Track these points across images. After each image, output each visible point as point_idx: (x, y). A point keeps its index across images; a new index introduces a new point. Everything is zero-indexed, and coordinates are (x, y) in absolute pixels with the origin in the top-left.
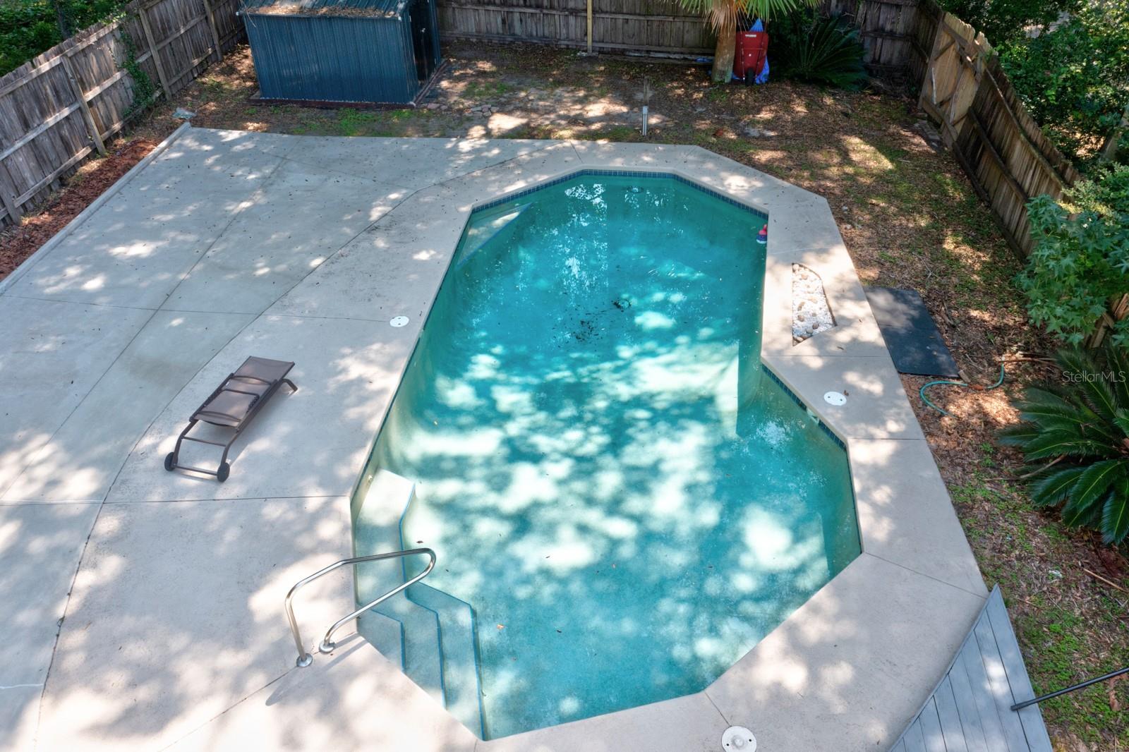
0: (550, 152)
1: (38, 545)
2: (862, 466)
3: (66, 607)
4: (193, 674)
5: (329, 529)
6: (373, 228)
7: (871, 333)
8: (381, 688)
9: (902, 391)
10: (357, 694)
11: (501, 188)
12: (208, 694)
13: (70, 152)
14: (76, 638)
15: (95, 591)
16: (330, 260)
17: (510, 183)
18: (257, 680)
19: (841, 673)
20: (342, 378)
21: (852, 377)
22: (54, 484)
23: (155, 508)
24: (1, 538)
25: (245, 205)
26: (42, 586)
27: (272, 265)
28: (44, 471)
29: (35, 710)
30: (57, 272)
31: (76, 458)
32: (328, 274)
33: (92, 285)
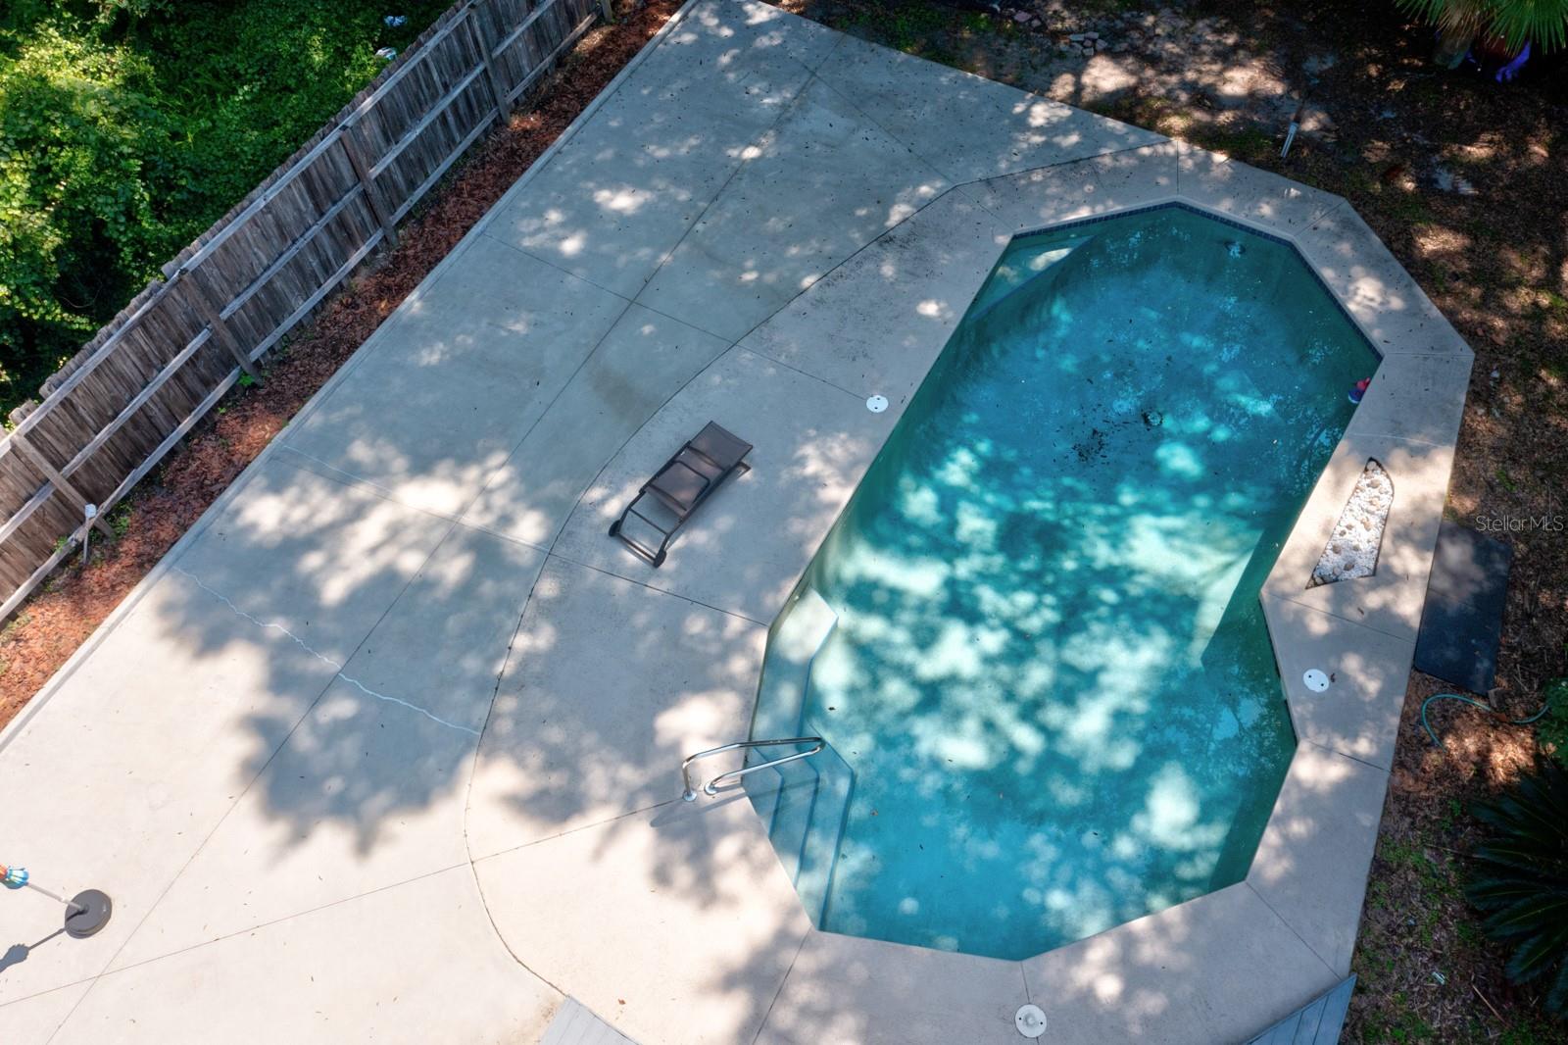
0: (1143, 159)
1: (488, 587)
2: (1297, 783)
3: (505, 667)
4: (596, 779)
5: (739, 665)
6: (885, 239)
7: (1410, 605)
8: (744, 853)
9: (1400, 701)
10: (726, 849)
11: (1059, 212)
12: (605, 801)
14: (507, 704)
15: (529, 658)
16: (826, 280)
17: (1074, 206)
18: (645, 802)
19: (1152, 1003)
20: (797, 471)
21: (1352, 664)
22: (506, 520)
23: (593, 576)
24: (455, 568)
25: (751, 153)
26: (488, 637)
27: (761, 268)
28: (499, 500)
29: (470, 764)
30: (539, 212)
31: (530, 492)
32: (819, 302)
33: (570, 246)
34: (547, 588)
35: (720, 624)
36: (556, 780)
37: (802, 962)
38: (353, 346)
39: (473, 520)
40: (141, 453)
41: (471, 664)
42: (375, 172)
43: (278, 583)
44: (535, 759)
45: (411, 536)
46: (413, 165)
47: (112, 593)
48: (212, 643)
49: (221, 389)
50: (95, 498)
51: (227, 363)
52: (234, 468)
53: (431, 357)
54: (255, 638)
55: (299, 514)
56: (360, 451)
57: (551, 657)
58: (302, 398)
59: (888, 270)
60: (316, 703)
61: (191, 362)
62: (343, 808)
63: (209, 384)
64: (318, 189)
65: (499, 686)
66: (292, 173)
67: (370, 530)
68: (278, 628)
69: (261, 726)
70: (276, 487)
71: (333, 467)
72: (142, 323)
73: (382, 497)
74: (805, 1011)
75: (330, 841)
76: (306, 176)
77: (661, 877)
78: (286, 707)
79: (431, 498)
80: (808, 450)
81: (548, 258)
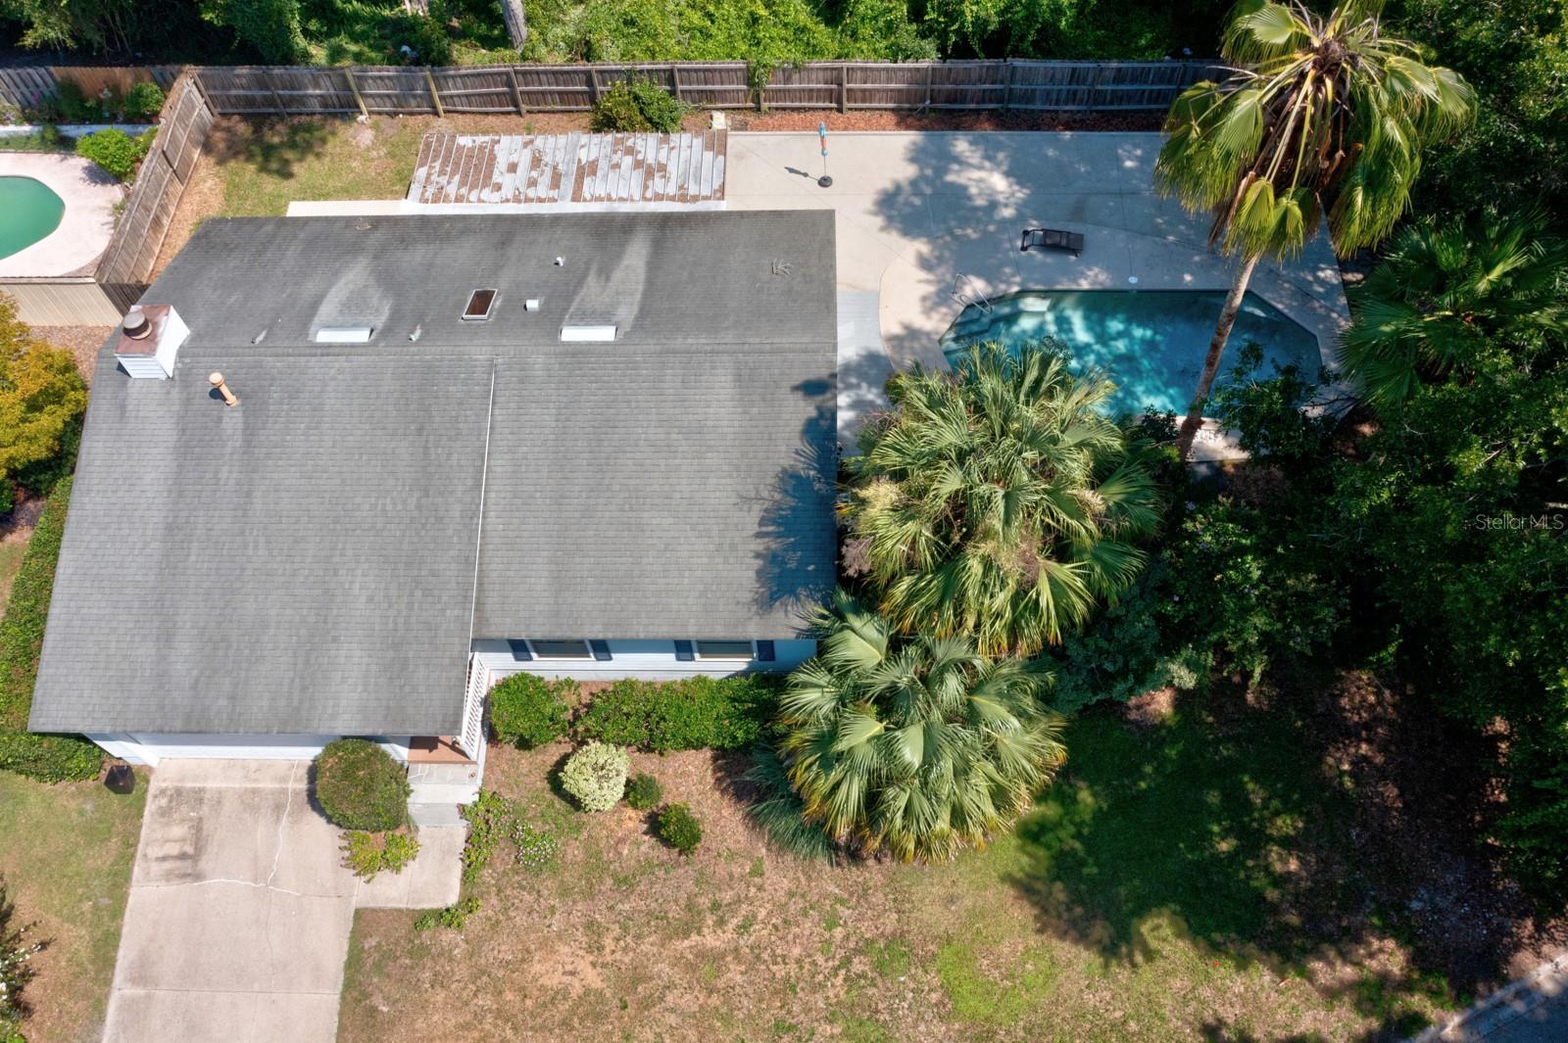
0: (1329, 316)
1: (980, 214)
3: (959, 232)
4: (941, 270)
5: (1003, 288)
8: (947, 314)
10: (944, 310)
11: (1277, 301)
12: (936, 276)
14: (948, 238)
15: (966, 236)
16: (1176, 243)
17: (1281, 302)
18: (943, 285)
20: (1084, 269)
22: (1006, 206)
23: (1006, 236)
24: (980, 202)
26: (964, 222)
27: (1165, 222)
28: (1012, 200)
29: (924, 239)
30: (1136, 146)
31: (1019, 207)
32: (1166, 245)
33: (1129, 164)
34: (992, 228)
35: (1013, 276)
36: (934, 261)
37: (924, 341)
38: (1039, 129)
39: (1001, 198)
40: (955, 101)
41: (953, 223)
42: (1099, 87)
43: (942, 163)
44: (936, 253)
45: (983, 185)
46: (1117, 98)
47: (908, 128)
48: (913, 160)
49: (992, 106)
50: (933, 101)
51: (1000, 101)
52: (970, 128)
53: (1051, 152)
54: (921, 169)
55: (968, 154)
56: (1001, 156)
57: (971, 241)
58: (1009, 129)
59: (1197, 258)
60: (915, 194)
61: (992, 91)
62: (890, 219)
63: (991, 101)
64: (1075, 76)
65: (950, 232)
66: (1069, 65)
67: (976, 174)
68: (929, 172)
69: (898, 189)
70: (971, 143)
71: (991, 153)
72: (988, 68)
73: (991, 170)
74: (912, 348)
75: (879, 221)
76: (1074, 69)
77: (924, 299)
78: (907, 189)
79: (999, 183)
80: (1096, 270)
81: (1118, 160)
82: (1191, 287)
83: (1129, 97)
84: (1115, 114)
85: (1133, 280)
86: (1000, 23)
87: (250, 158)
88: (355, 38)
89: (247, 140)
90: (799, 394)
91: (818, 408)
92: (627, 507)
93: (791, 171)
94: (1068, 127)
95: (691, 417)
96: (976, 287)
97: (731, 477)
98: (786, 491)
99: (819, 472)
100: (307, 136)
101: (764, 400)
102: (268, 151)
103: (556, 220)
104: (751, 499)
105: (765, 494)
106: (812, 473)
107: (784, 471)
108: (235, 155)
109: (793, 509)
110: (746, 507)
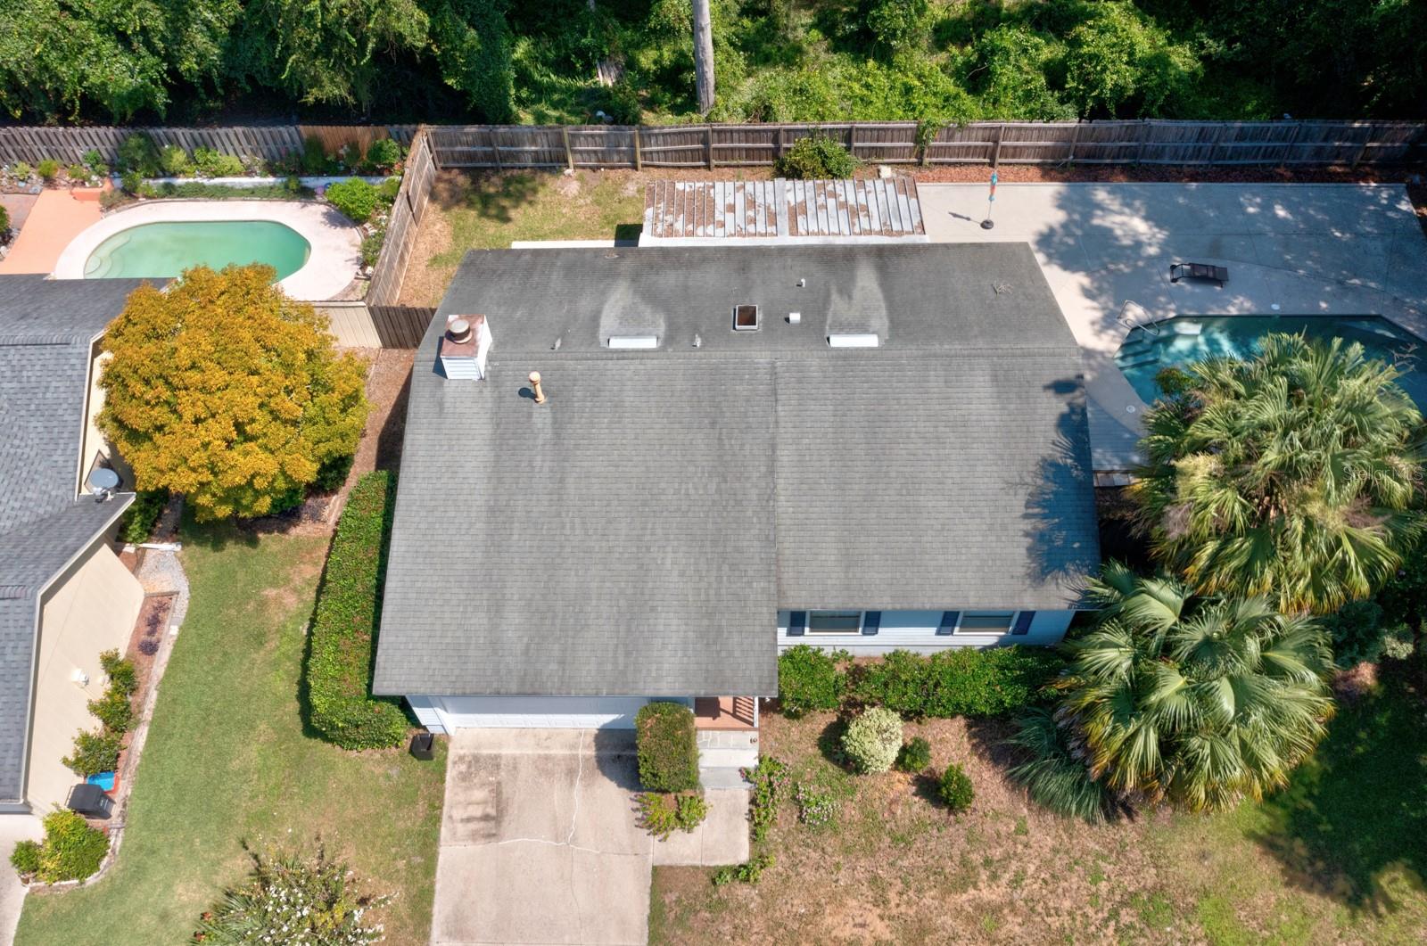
1: (1129, 252)
3: (1112, 267)
4: (1103, 299)
5: (1161, 314)
6: (1340, 283)
8: (1115, 338)
10: (1112, 332)
12: (1100, 304)
13: (1337, 157)
14: (1103, 272)
15: (1119, 270)
16: (1307, 275)
18: (1107, 312)
20: (1231, 297)
22: (1150, 245)
23: (1155, 271)
24: (1126, 242)
25: (1338, 234)
26: (1116, 258)
27: (1293, 258)
28: (1154, 240)
29: (1082, 273)
30: (1255, 195)
31: (1164, 245)
32: (1298, 277)
33: (1251, 210)
34: (1141, 264)
35: (1168, 303)
36: (1095, 291)
37: (1100, 359)
38: (1167, 181)
39: (1144, 238)
40: (1094, 157)
41: (1106, 260)
42: (1222, 144)
43: (1087, 210)
44: (1096, 285)
45: (1126, 228)
46: (1237, 153)
47: (1052, 179)
48: (1060, 207)
49: (1125, 161)
50: (1075, 157)
51: (1134, 156)
52: (1107, 180)
53: (1181, 200)
54: (1069, 214)
55: (1108, 202)
56: (1137, 203)
57: (1124, 274)
58: (1141, 180)
59: (1328, 289)
60: (1068, 235)
61: (1127, 147)
62: (1051, 255)
63: (1125, 157)
64: (1202, 135)
65: (1106, 268)
66: (1199, 124)
67: (1118, 219)
68: (1076, 217)
69: (1052, 231)
70: (1109, 193)
71: (1128, 200)
72: (1128, 127)
73: (1132, 215)
74: (1090, 365)
76: (1203, 129)
77: (1093, 323)
78: (1060, 231)
79: (1140, 226)
80: (1241, 299)
81: (1241, 207)
82: (1328, 312)
83: (1247, 153)
84: (1234, 168)
85: (1276, 307)
86: (1136, 90)
87: (470, 205)
88: (555, 106)
89: (466, 190)
90: (1050, 393)
91: (1069, 404)
92: (904, 492)
93: (955, 215)
94: (1193, 178)
95: (956, 413)
96: (1136, 313)
97: (996, 465)
98: (1047, 478)
99: (1075, 460)
100: (520, 186)
101: (1020, 398)
102: (486, 200)
103: (782, 251)
104: (1017, 484)
105: (1029, 480)
106: (1069, 461)
107: (1044, 460)
108: (458, 202)
109: (1055, 493)
110: (1011, 492)
